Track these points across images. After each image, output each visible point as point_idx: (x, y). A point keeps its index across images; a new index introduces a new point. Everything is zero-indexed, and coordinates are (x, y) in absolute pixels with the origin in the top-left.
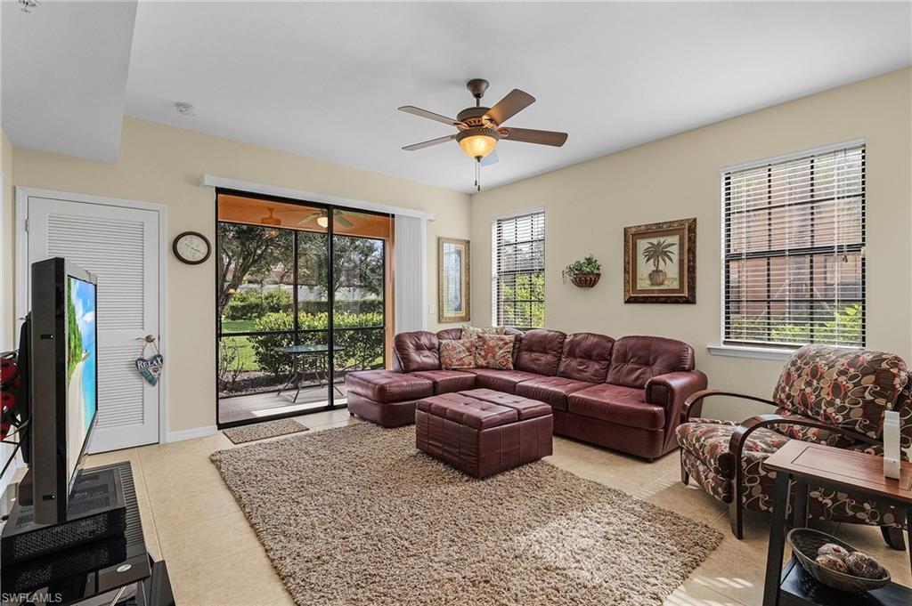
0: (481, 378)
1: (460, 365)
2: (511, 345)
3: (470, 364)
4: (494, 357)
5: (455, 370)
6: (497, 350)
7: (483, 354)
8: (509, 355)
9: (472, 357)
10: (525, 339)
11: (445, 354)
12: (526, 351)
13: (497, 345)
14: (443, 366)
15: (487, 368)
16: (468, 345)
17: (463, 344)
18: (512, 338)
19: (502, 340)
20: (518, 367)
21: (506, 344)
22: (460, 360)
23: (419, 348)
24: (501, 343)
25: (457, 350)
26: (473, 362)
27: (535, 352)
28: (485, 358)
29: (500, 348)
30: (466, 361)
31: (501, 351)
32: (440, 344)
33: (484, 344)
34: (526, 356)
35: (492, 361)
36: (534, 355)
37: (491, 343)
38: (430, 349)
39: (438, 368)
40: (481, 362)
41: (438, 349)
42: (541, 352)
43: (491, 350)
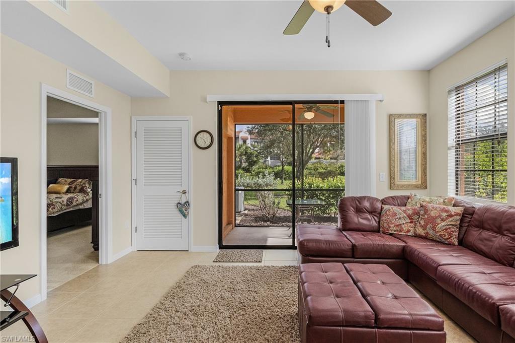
0: (408, 249)
1: (397, 231)
2: (459, 218)
3: (409, 231)
4: (434, 228)
5: (391, 234)
6: (439, 221)
7: (423, 223)
8: (455, 229)
9: (412, 225)
10: (477, 214)
11: (384, 218)
12: (476, 226)
13: (440, 216)
14: (381, 229)
15: (425, 238)
16: (410, 212)
17: (405, 211)
18: (459, 210)
19: (446, 211)
20: (464, 245)
21: (451, 216)
22: (398, 226)
23: (359, 211)
24: (444, 214)
25: (398, 217)
26: (412, 230)
27: (487, 230)
28: (424, 227)
29: (443, 220)
30: (405, 228)
31: (443, 224)
32: (382, 208)
33: (425, 213)
34: (475, 233)
35: (431, 232)
36: (485, 234)
37: (433, 214)
38: (370, 213)
39: (376, 231)
40: (420, 231)
41: (380, 214)
42: (495, 232)
43: (432, 221)
